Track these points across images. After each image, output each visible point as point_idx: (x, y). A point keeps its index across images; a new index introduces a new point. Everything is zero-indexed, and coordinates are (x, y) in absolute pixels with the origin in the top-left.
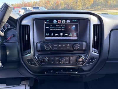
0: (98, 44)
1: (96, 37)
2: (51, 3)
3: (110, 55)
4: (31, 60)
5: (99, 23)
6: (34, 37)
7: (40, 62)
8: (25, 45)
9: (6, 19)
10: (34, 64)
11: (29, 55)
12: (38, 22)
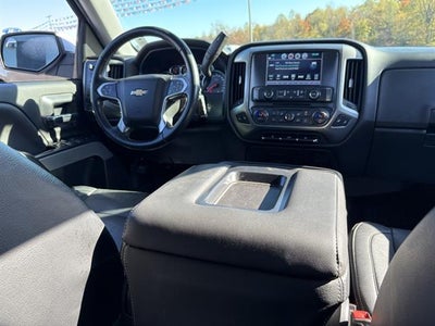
0: (356, 94)
1: (351, 81)
2: (319, 29)
3: (379, 117)
4: (241, 115)
5: (360, 58)
6: (250, 83)
7: (256, 117)
8: (237, 93)
9: (219, 53)
10: (247, 121)
11: (240, 108)
12: (260, 58)
